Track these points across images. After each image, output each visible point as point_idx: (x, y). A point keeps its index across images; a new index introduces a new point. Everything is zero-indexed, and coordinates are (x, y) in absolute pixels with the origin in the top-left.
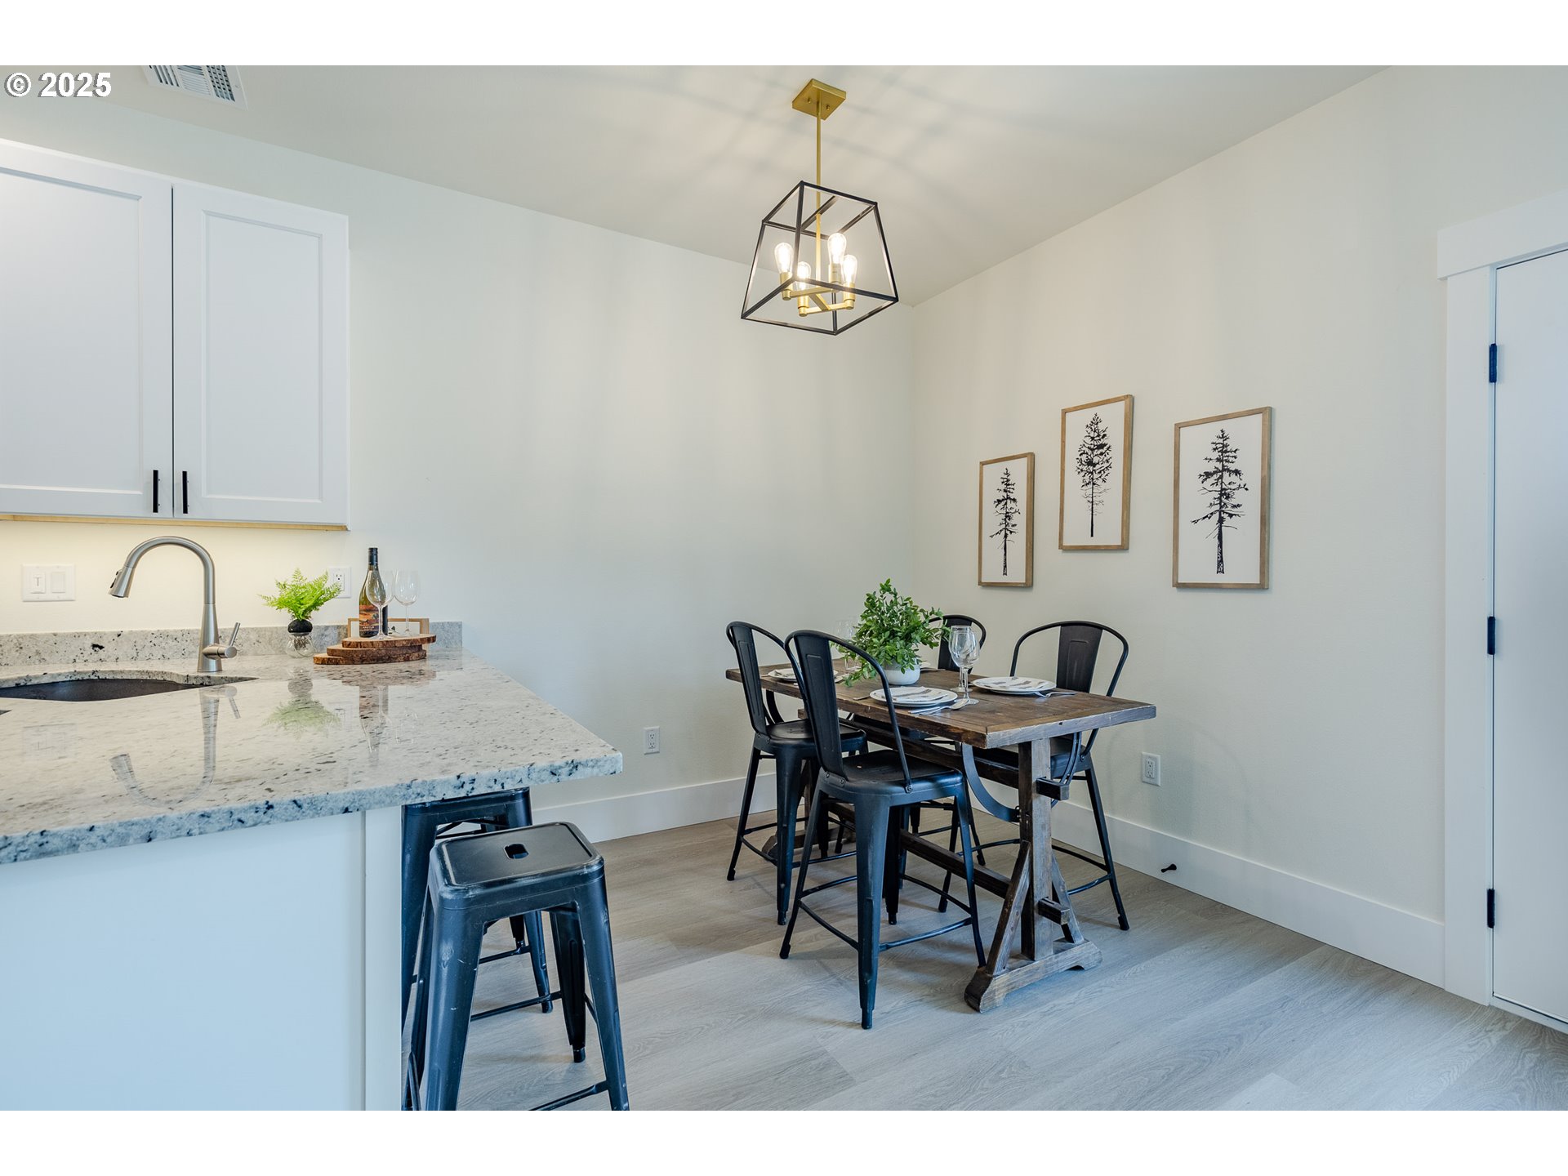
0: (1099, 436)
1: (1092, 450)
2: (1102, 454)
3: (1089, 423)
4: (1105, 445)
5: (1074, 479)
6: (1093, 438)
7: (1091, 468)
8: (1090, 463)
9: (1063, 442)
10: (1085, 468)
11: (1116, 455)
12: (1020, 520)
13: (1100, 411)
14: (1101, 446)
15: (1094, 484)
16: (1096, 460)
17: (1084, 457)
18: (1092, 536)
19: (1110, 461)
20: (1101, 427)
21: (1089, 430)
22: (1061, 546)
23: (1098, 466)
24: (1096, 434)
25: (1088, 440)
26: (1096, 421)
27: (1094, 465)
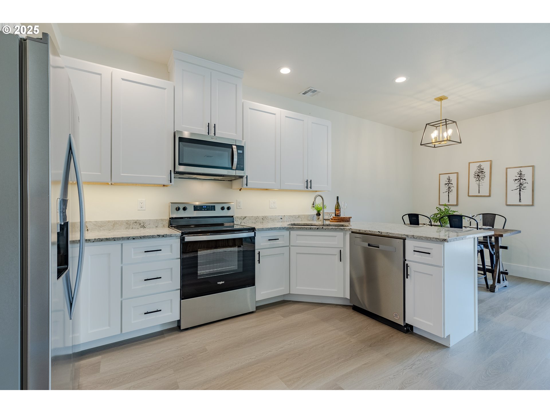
0: (481, 169)
1: (479, 173)
2: (482, 174)
3: (478, 166)
4: (483, 172)
5: (473, 180)
6: (479, 170)
7: (479, 177)
8: (478, 176)
9: (469, 170)
10: (476, 177)
11: (487, 174)
12: (454, 189)
13: (481, 163)
14: (482, 172)
15: (479, 181)
16: (480, 175)
17: (476, 174)
18: (479, 193)
19: (485, 175)
20: (482, 167)
21: (478, 168)
22: (469, 196)
23: (481, 177)
24: (480, 169)
25: (478, 170)
26: (480, 166)
27: (480, 176)
